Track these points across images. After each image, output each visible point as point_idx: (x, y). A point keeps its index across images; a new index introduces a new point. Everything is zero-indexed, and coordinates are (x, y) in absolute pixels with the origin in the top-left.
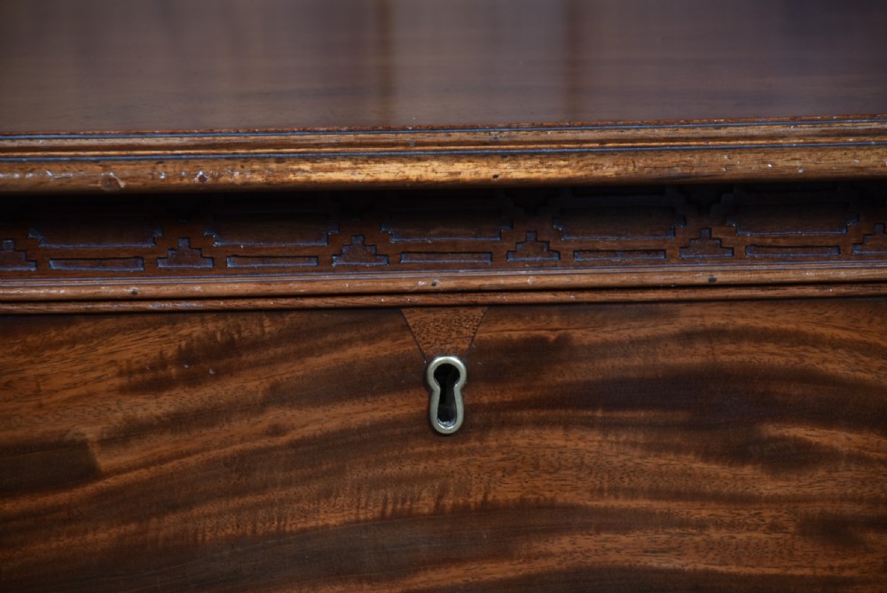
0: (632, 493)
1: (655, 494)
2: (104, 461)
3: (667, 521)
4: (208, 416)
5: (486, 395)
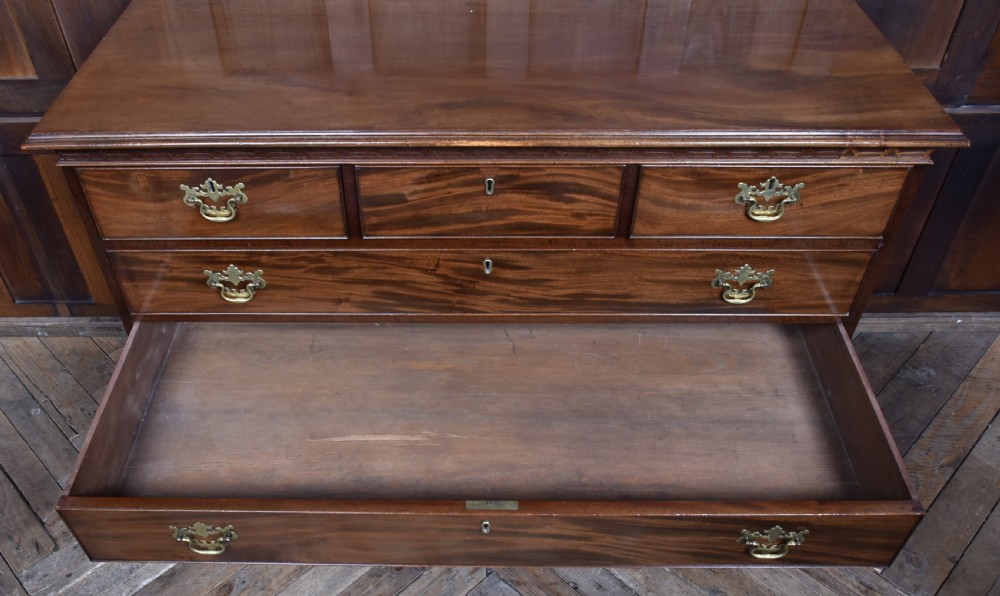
0: (533, 207)
1: (538, 208)
2: (409, 198)
3: (541, 213)
4: (433, 189)
5: (499, 187)
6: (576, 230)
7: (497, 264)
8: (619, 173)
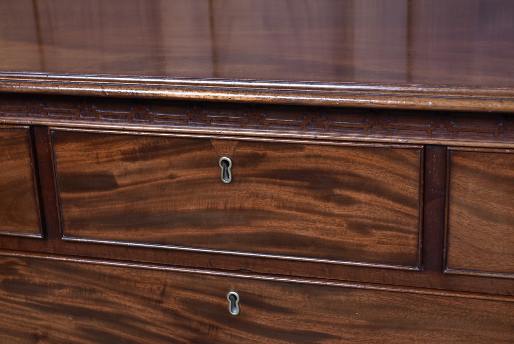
0: (290, 209)
1: (298, 210)
2: (120, 181)
3: (302, 219)
4: (150, 170)
5: (240, 171)
6: (358, 253)
7: (247, 300)
8: (415, 158)
